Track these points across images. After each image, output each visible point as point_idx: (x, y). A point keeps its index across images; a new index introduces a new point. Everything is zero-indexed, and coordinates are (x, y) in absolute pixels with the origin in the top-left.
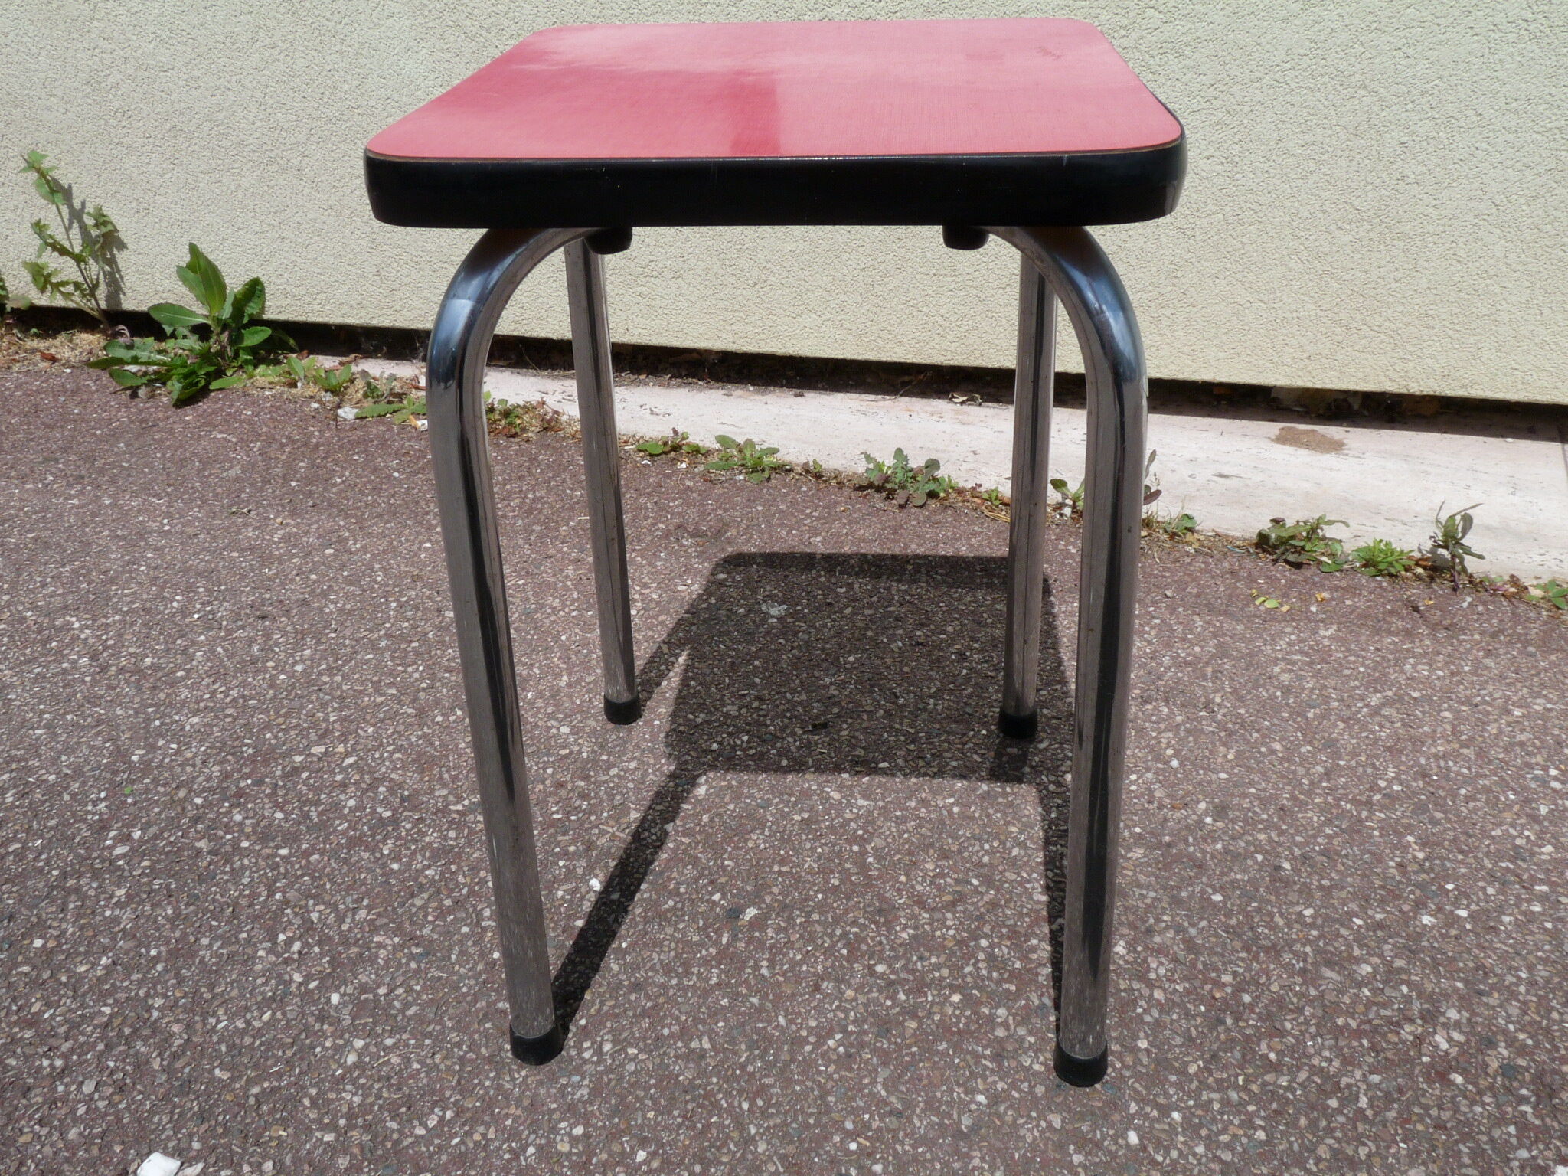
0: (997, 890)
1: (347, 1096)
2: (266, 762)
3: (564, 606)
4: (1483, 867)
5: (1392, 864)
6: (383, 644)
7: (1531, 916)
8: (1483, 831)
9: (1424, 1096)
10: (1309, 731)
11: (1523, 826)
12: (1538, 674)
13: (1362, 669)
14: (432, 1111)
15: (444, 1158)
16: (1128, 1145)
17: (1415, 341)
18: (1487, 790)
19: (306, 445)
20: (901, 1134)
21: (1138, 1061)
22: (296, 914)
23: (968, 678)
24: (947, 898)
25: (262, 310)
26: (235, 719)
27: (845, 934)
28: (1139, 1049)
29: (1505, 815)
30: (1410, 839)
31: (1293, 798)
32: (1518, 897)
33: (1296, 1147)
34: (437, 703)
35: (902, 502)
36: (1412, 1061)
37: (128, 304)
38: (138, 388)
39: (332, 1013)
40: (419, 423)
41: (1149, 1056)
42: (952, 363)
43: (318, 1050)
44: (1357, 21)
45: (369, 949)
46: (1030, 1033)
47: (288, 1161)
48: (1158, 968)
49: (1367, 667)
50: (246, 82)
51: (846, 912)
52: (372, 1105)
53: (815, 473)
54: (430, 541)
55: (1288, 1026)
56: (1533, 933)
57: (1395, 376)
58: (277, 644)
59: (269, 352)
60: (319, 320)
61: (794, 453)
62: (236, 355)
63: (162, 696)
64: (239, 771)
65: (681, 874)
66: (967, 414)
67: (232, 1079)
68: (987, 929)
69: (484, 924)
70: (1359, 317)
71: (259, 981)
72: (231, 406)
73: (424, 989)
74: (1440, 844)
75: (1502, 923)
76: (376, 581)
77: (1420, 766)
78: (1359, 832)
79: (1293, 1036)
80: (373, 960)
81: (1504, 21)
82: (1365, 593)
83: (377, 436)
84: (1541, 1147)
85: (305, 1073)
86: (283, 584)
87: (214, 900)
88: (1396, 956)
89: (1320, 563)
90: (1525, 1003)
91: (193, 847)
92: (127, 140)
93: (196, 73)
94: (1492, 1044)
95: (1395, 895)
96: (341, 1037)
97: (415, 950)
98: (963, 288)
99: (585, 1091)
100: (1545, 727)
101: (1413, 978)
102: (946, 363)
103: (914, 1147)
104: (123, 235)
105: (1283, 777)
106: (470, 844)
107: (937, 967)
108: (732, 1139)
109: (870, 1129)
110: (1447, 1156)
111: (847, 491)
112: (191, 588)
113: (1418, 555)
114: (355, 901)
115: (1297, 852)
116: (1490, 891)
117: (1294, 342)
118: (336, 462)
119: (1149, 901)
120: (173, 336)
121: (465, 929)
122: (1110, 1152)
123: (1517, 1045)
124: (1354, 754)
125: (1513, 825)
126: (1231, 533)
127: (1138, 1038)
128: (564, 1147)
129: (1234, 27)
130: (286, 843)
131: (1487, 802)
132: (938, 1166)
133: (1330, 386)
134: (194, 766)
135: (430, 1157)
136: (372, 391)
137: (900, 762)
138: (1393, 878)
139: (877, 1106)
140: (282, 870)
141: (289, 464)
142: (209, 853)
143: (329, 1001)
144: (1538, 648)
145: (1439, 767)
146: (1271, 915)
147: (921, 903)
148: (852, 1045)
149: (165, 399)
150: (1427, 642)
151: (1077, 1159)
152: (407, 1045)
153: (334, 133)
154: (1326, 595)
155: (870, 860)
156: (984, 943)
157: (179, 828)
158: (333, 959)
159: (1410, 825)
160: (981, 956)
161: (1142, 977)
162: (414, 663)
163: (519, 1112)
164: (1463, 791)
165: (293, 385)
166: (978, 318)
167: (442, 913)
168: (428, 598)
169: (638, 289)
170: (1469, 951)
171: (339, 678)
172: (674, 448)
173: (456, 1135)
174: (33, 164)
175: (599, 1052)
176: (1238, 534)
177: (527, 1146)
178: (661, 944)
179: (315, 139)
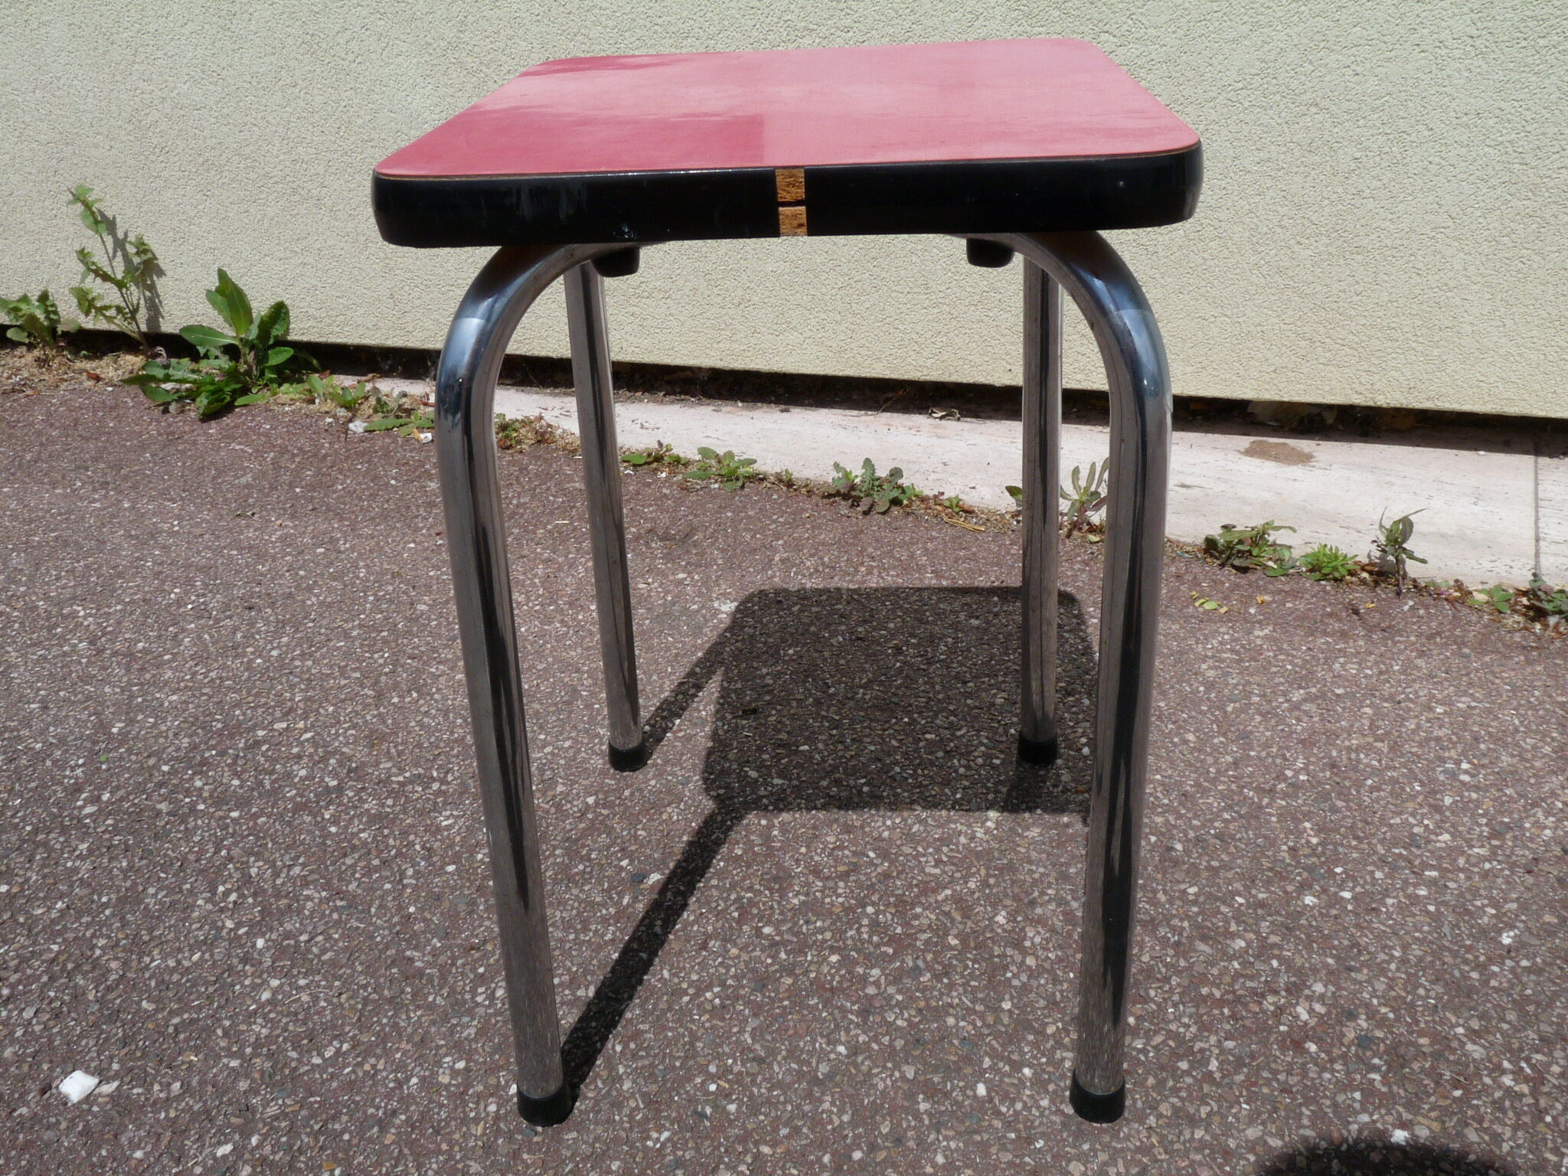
0: (892, 863)
1: (256, 1028)
2: (232, 736)
3: (528, 600)
4: (1375, 852)
5: (1284, 848)
6: (355, 633)
7: (1415, 900)
8: (1382, 819)
9: (1275, 1062)
10: (1224, 724)
11: (1423, 815)
12: (1468, 674)
13: (1289, 667)
14: (330, 1043)
15: (335, 1084)
16: (975, 1096)
17: (1378, 354)
18: (1394, 781)
19: (315, 455)
20: (760, 1078)
21: (998, 1020)
22: (237, 869)
23: (900, 670)
24: (842, 868)
25: (287, 331)
26: (210, 697)
27: (739, 899)
28: (1003, 1010)
29: (1408, 804)
30: (1307, 825)
31: (1198, 784)
32: (1406, 882)
33: (1139, 1104)
34: (396, 686)
35: (865, 508)
36: (1269, 1030)
37: (168, 327)
38: (169, 403)
39: (255, 955)
40: (422, 436)
41: (1010, 1017)
42: (928, 378)
43: (238, 987)
44: (1305, 41)
45: (298, 901)
46: (899, 992)
47: (194, 1083)
48: (1034, 936)
49: (1294, 665)
50: (270, 118)
51: (744, 879)
52: (278, 1036)
53: (787, 482)
54: (414, 542)
55: (1152, 993)
56: (1414, 915)
57: (1362, 389)
58: (259, 632)
59: (293, 372)
60: (339, 341)
61: (769, 464)
62: (262, 374)
63: (148, 676)
64: (206, 743)
65: (595, 842)
66: (945, 428)
67: (157, 1011)
68: (875, 898)
69: (405, 881)
70: (1322, 330)
71: (194, 927)
72: (252, 421)
73: (342, 936)
74: (1336, 831)
75: (1385, 905)
76: (358, 578)
77: (1331, 757)
78: (1257, 818)
79: (1155, 1002)
80: (300, 911)
81: (1450, 37)
82: (1307, 596)
83: (381, 448)
84: (1383, 1111)
85: (222, 1007)
86: (273, 579)
87: (165, 855)
88: (1272, 932)
89: (1266, 567)
90: (1392, 979)
91: (154, 808)
92: (165, 174)
93: (225, 111)
94: (1352, 1016)
95: (1283, 877)
96: (260, 977)
97: (339, 903)
98: (936, 305)
99: (473, 1031)
100: (1465, 723)
101: (1285, 953)
102: (923, 378)
103: (769, 1090)
104: (162, 263)
105: (1191, 765)
106: (404, 811)
107: (822, 931)
108: (600, 1077)
109: (731, 1073)
110: (1287, 1117)
111: (814, 499)
112: (189, 582)
113: (1365, 561)
114: (292, 859)
115: (1191, 834)
116: (1379, 875)
117: (1260, 355)
118: (340, 471)
119: (1036, 876)
120: (206, 356)
121: (388, 886)
122: (956, 1102)
123: (1378, 1017)
124: (1266, 746)
125: (1413, 815)
126: (1182, 540)
127: (1003, 999)
128: (445, 1079)
129: (1186, 48)
130: (237, 807)
131: (1391, 793)
132: (789, 1108)
133: (1296, 399)
134: (166, 738)
135: (323, 1083)
136: (382, 406)
137: (821, 746)
138: (1283, 861)
139: (742, 1053)
140: (231, 830)
141: (297, 473)
142: (168, 814)
143: (254, 945)
144: (1472, 650)
145: (1350, 759)
146: (1155, 892)
147: (816, 872)
148: (728, 997)
149: (193, 414)
150: (1361, 643)
151: (923, 1106)
152: (319, 986)
153: (350, 165)
154: (1267, 598)
155: (776, 833)
156: (870, 910)
157: (144, 791)
158: (263, 909)
159: (1309, 812)
160: (865, 922)
161: (1018, 945)
162: (381, 650)
163: (409, 1047)
164: (1369, 782)
165: (312, 402)
166: (951, 335)
167: (369, 871)
168: (404, 593)
169: (631, 309)
170: (1346, 930)
171: (310, 663)
172: (656, 459)
173: (348, 1065)
174: (80, 197)
175: (491, 997)
176: (1189, 540)
177: (412, 1076)
178: (566, 903)
179: (332, 170)
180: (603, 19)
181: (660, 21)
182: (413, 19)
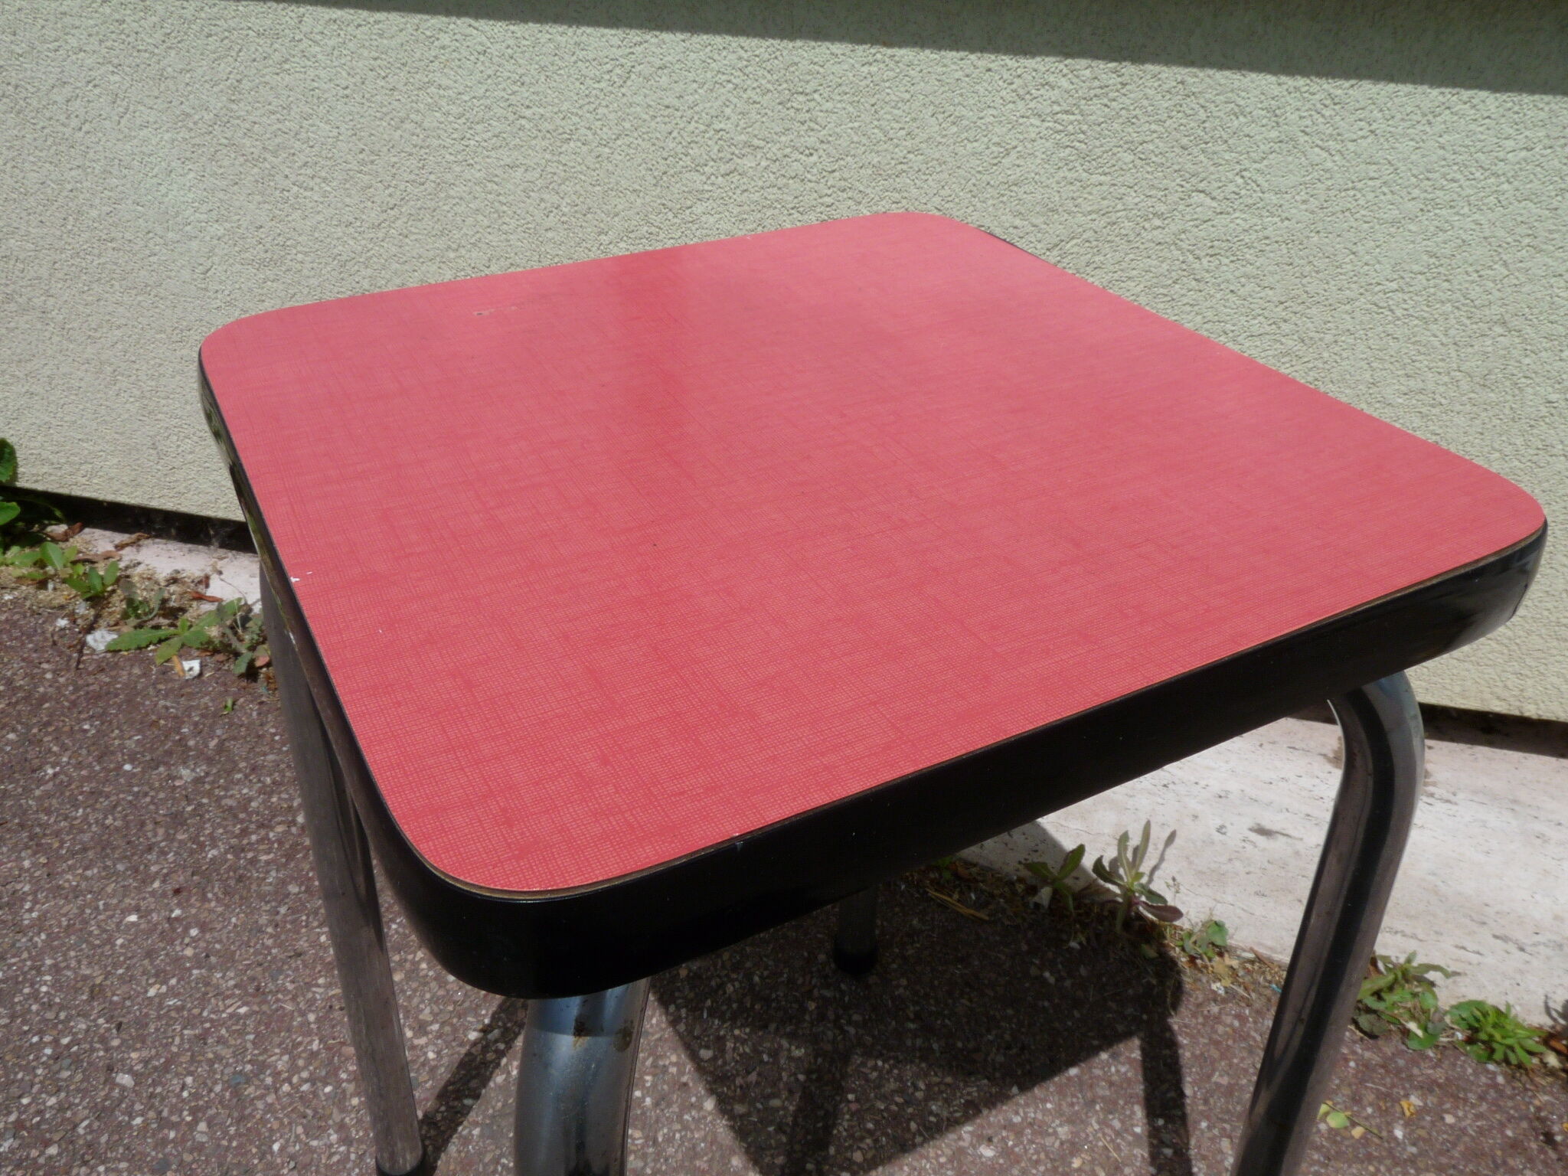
3: (293, 1069)
19: (28, 697)
25: (15, 476)
40: (187, 665)
44: (1501, 233)
54: (137, 909)
59: (31, 523)
82: (1472, 1098)
83: (126, 685)
89: (1406, 1033)
118: (58, 735)
129: (1320, 226)
136: (136, 609)
154: (1416, 1101)
165: (43, 584)
168: (102, 1040)
176: (1285, 959)
179: (60, 275)
180: (443, 103)
181: (528, 113)
182: (162, 77)
